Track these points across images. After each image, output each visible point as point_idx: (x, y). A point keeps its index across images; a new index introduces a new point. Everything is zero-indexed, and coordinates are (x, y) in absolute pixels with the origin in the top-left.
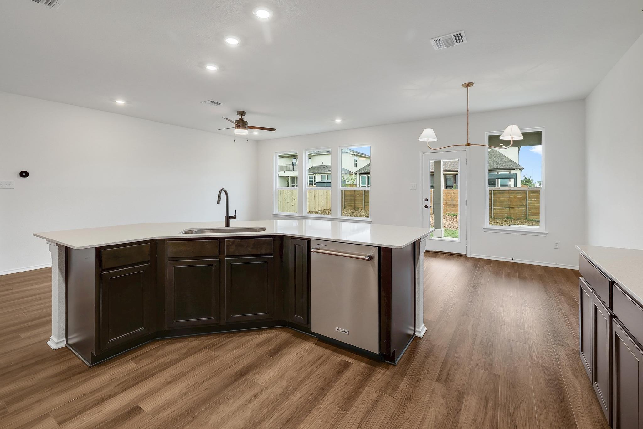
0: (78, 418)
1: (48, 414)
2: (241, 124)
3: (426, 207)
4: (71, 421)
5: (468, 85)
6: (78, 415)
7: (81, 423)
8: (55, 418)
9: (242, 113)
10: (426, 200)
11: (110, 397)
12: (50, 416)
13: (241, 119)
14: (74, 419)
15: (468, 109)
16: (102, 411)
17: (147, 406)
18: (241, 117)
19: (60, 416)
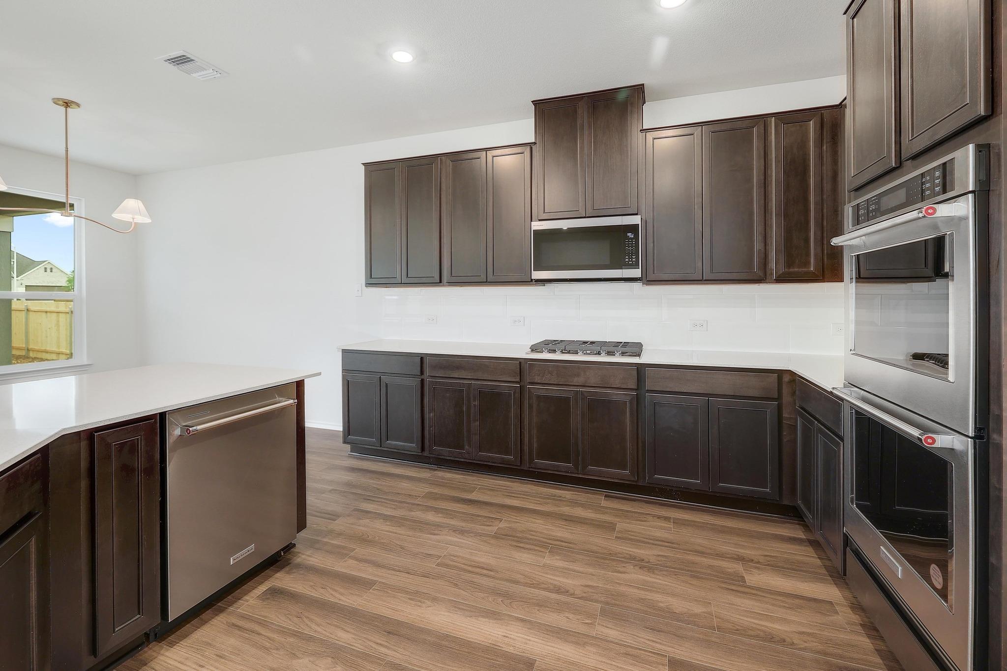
5: (67, 104)
15: (67, 148)
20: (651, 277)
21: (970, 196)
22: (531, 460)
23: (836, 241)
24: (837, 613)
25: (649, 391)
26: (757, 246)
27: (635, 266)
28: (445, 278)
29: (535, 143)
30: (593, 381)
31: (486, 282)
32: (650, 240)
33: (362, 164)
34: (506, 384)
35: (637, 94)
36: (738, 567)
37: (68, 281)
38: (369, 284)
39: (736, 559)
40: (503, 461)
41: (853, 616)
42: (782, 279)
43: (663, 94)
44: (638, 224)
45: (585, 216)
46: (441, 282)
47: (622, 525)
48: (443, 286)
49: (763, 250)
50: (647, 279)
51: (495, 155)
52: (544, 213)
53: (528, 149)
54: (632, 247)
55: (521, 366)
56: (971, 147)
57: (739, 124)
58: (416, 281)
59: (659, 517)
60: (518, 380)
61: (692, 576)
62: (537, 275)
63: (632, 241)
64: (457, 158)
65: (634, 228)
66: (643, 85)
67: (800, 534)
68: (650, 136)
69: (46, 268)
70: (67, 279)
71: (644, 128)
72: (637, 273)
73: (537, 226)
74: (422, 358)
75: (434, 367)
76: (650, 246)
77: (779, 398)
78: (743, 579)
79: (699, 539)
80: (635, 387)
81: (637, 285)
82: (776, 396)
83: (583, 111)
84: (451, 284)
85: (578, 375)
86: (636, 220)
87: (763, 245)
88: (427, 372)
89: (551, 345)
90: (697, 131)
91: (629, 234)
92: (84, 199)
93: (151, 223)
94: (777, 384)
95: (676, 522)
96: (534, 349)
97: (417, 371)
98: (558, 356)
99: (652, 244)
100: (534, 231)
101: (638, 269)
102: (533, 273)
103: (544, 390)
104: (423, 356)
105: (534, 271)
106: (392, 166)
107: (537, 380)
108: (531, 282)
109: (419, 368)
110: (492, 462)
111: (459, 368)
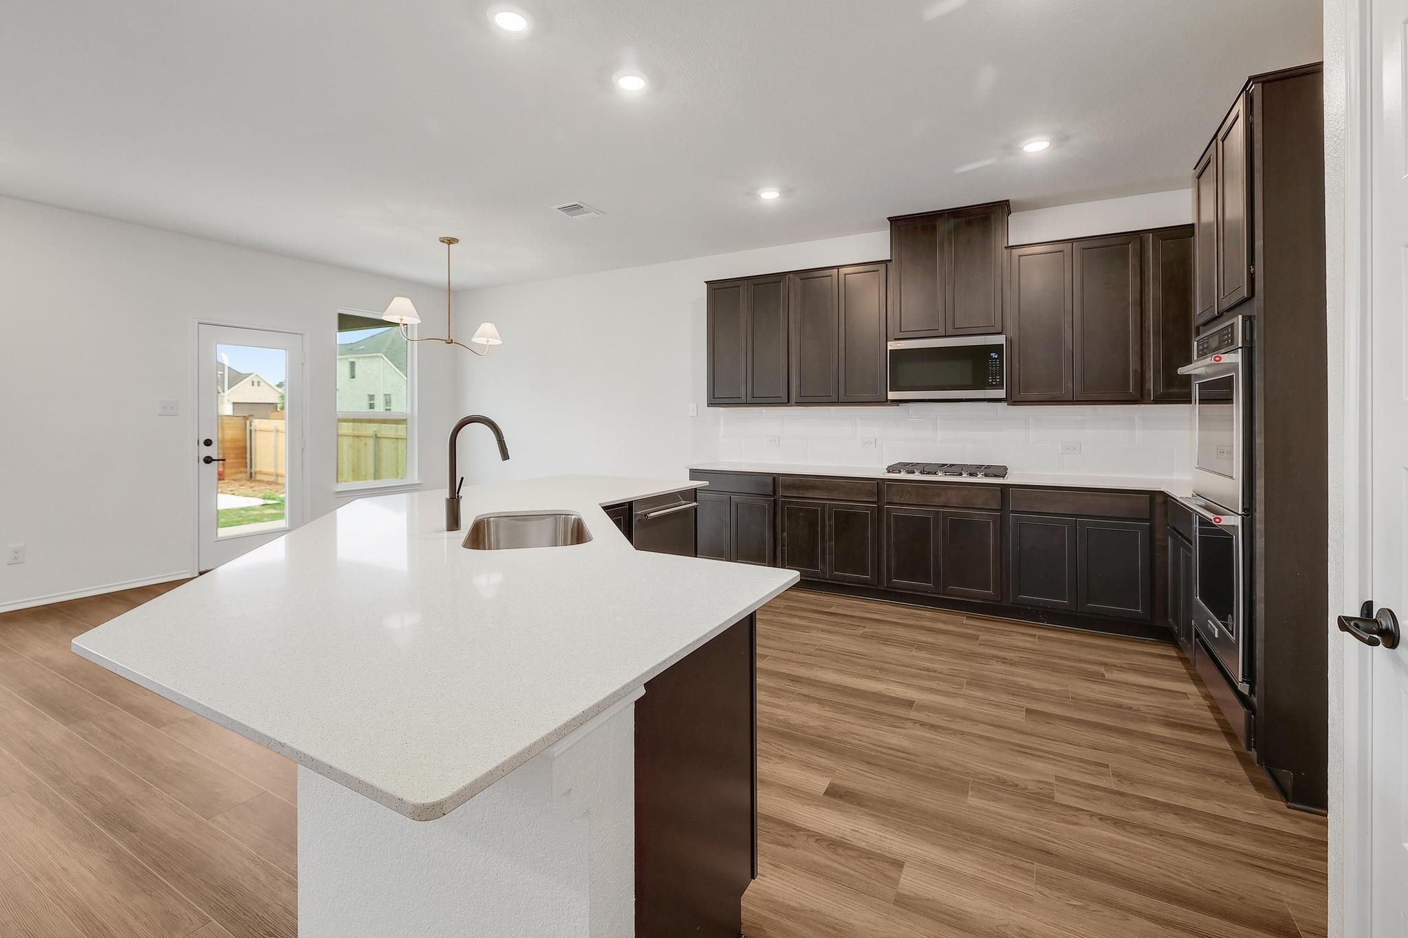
0: (880, 850)
1: (896, 902)
3: (208, 460)
4: (890, 855)
5: (451, 241)
6: (875, 854)
7: (886, 838)
8: (896, 882)
10: (208, 443)
11: (820, 839)
12: (898, 894)
14: (884, 853)
15: (449, 281)
16: (853, 828)
17: (820, 784)
19: (891, 878)
20: (1017, 397)
21: (1240, 350)
22: (889, 580)
23: (1182, 371)
24: (1189, 699)
25: (1013, 512)
26: (1133, 365)
27: (999, 386)
28: (793, 398)
29: (890, 261)
30: (955, 501)
31: (838, 403)
32: (1015, 359)
33: (706, 282)
34: (863, 505)
35: (1003, 208)
36: (1102, 669)
37: (281, 397)
38: (710, 404)
39: (1100, 664)
40: (859, 581)
41: (1204, 702)
42: (1158, 400)
43: (1030, 206)
44: (1003, 345)
45: (944, 335)
46: (788, 402)
47: (984, 637)
48: (791, 406)
49: (1139, 370)
50: (1011, 400)
51: (846, 272)
52: (901, 331)
53: (884, 265)
54: (996, 367)
55: (878, 487)
56: (1240, 316)
57: (1112, 241)
58: (775, 400)
59: (1023, 634)
60: (875, 500)
61: (1053, 671)
62: (892, 395)
63: (996, 361)
64: (806, 275)
65: (998, 348)
66: (1008, 201)
67: (1174, 654)
68: (1016, 252)
69: (253, 382)
70: (280, 395)
71: (1009, 245)
72: (1001, 393)
73: (892, 345)
74: (775, 479)
75: (788, 487)
76: (1016, 365)
77: (1151, 518)
78: (1103, 675)
79: (1064, 650)
80: (998, 508)
81: (1003, 406)
82: (1147, 516)
83: (943, 227)
84: (799, 404)
85: (938, 495)
86: (1000, 340)
87: (1139, 365)
88: (780, 492)
89: (910, 467)
90: (1068, 246)
91: (992, 354)
94: (1148, 505)
95: (1040, 638)
96: (890, 469)
97: (770, 491)
98: (917, 476)
99: (1018, 364)
100: (890, 350)
101: (1003, 389)
102: (889, 393)
103: (903, 511)
104: (775, 476)
105: (890, 391)
106: (737, 283)
107: (895, 499)
108: (885, 402)
109: (771, 488)
110: (848, 582)
111: (813, 488)
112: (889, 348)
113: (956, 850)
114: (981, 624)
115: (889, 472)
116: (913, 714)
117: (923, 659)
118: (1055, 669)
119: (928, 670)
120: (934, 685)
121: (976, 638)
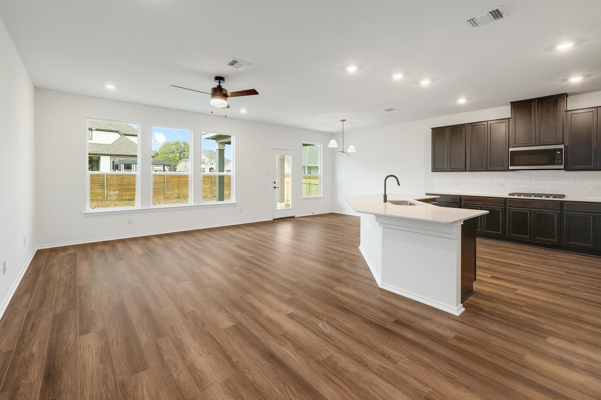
0: (510, 287)
2: (219, 92)
3: (275, 188)
5: (343, 121)
6: (508, 287)
8: (515, 291)
9: (219, 79)
10: (275, 183)
12: (515, 293)
13: (219, 86)
18: (220, 84)
19: (513, 291)
20: (569, 168)
22: (509, 234)
25: (566, 211)
27: (561, 164)
28: (468, 168)
29: (511, 118)
30: (540, 206)
31: (487, 170)
32: (569, 154)
33: (431, 128)
34: (498, 207)
35: (563, 96)
38: (433, 171)
40: (496, 234)
44: (563, 148)
45: (535, 145)
46: (465, 170)
48: (466, 172)
50: (566, 169)
51: (491, 123)
52: (515, 144)
53: (508, 120)
54: (559, 157)
55: (504, 201)
58: (454, 170)
59: (570, 255)
60: (504, 205)
62: (510, 168)
63: (559, 155)
64: (473, 124)
65: (560, 150)
66: (566, 93)
68: (570, 112)
71: (567, 110)
72: (562, 167)
73: (511, 149)
75: (465, 200)
80: (560, 209)
81: (562, 171)
83: (535, 105)
84: (469, 171)
85: (531, 204)
86: (562, 146)
88: (463, 202)
89: (519, 194)
90: (595, 110)
91: (558, 152)
92: (322, 144)
93: (356, 152)
95: (577, 257)
97: (459, 201)
98: (522, 197)
99: (570, 156)
100: (510, 151)
101: (562, 165)
102: (510, 167)
103: (515, 210)
104: (460, 196)
105: (510, 166)
106: (444, 128)
107: (512, 205)
108: (508, 170)
109: (459, 200)
110: (491, 234)
111: (477, 201)
112: (510, 150)
113: (535, 290)
114: (550, 252)
115: (509, 196)
116: (519, 267)
117: (524, 257)
118: (581, 264)
119: (526, 260)
120: (529, 263)
121: (548, 255)
